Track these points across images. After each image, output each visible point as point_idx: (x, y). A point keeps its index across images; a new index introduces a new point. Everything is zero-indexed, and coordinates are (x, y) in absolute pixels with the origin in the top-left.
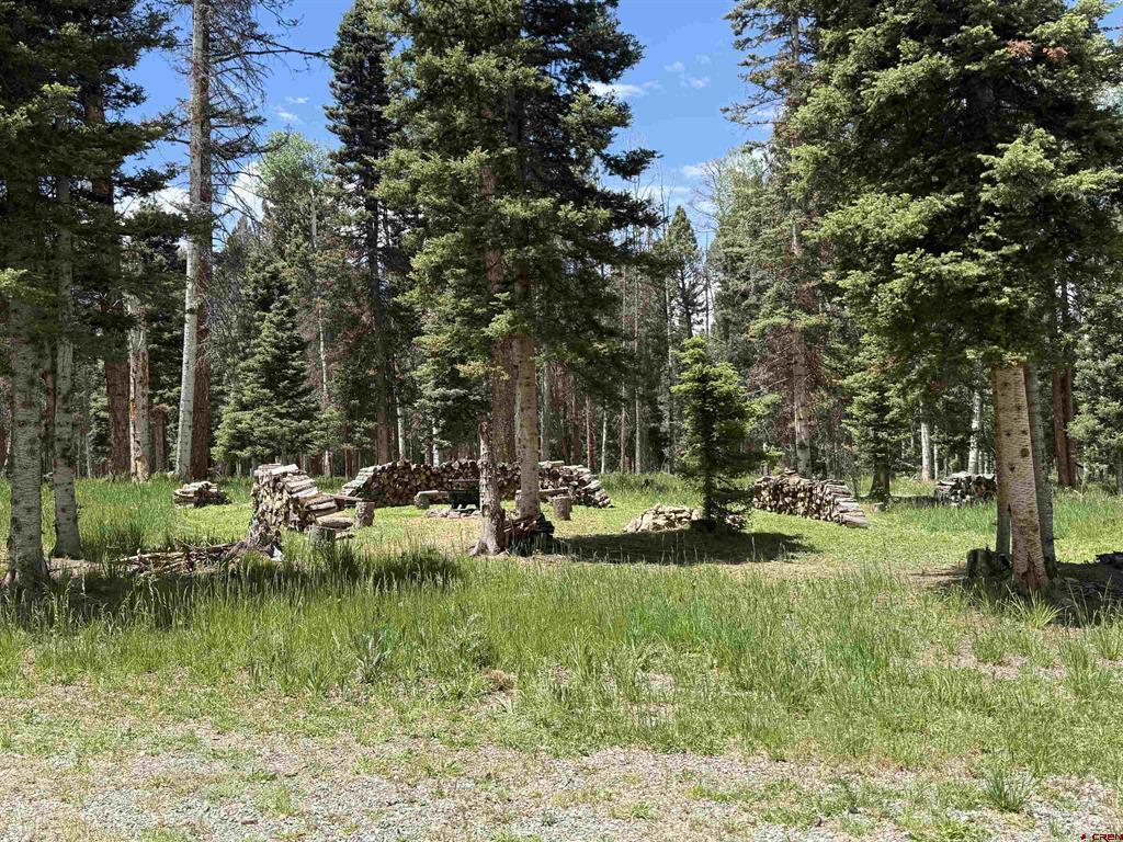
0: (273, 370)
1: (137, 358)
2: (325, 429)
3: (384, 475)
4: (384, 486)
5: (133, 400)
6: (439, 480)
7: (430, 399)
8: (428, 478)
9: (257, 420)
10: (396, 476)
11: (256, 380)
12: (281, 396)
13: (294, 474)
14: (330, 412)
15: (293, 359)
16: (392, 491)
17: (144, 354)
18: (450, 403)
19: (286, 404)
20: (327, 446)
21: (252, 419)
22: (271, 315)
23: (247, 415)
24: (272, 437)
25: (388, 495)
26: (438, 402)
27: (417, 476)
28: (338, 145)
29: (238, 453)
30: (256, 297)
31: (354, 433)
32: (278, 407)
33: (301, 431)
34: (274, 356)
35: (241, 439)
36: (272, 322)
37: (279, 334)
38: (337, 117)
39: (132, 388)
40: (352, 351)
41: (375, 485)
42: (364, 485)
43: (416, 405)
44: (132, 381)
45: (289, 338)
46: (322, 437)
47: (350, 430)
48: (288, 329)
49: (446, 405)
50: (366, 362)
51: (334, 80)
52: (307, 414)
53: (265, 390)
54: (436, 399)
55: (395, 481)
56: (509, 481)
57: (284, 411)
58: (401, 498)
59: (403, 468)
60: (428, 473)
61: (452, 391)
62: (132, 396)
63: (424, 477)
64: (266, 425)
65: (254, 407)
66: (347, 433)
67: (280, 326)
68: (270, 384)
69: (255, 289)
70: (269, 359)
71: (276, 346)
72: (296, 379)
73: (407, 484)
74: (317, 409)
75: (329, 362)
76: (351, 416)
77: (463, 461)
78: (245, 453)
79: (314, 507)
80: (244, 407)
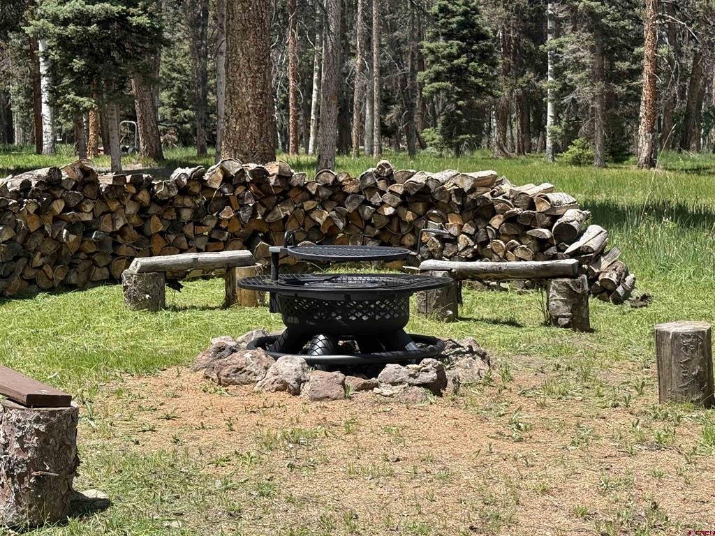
3: (30, 205)
4: (29, 234)
6: (172, 215)
7: (55, 19)
8: (143, 211)
10: (58, 206)
16: (50, 248)
18: (93, 28)
25: (38, 261)
26: (71, 27)
27: (114, 206)
43: (28, 30)
49: (86, 31)
54: (66, 22)
55: (57, 219)
56: (348, 217)
58: (72, 266)
59: (80, 185)
60: (144, 196)
61: (98, 6)
63: (131, 209)
73: (89, 227)
77: (234, 167)
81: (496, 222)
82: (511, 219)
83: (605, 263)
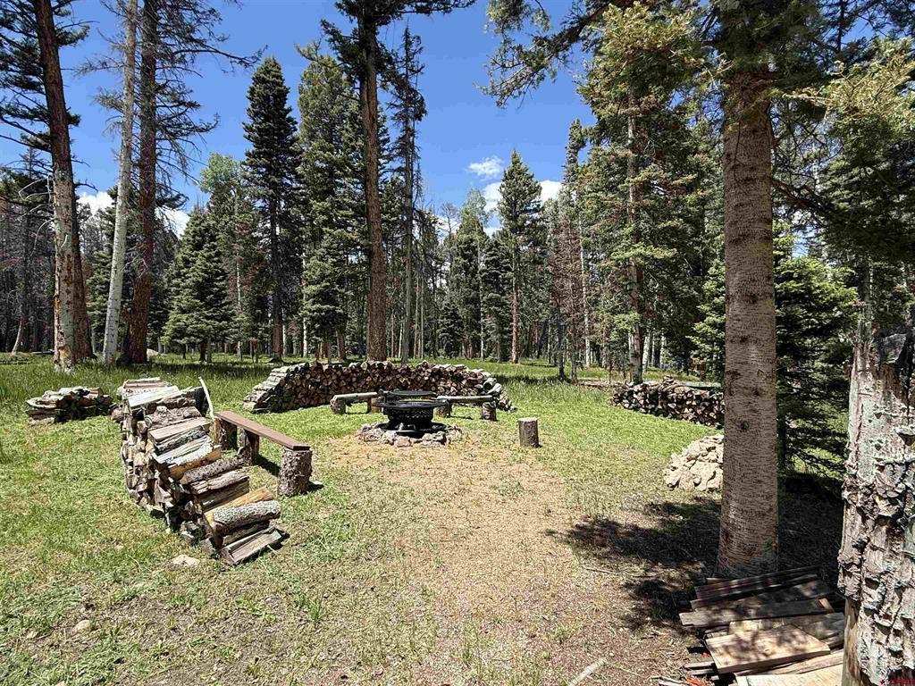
0: (204, 288)
1: (62, 259)
2: (239, 328)
3: (297, 376)
4: (297, 387)
5: (58, 296)
6: (349, 380)
7: (310, 311)
8: (339, 379)
9: (191, 320)
10: (308, 376)
11: (191, 294)
12: (208, 305)
13: (170, 406)
14: (242, 317)
15: (217, 281)
16: (304, 391)
17: (69, 256)
18: (323, 314)
19: (211, 310)
20: (240, 339)
21: (187, 319)
22: (202, 251)
23: (185, 316)
24: (201, 331)
25: (300, 396)
26: (315, 313)
27: (328, 376)
28: (251, 148)
29: (178, 341)
30: (194, 241)
31: (258, 330)
32: (205, 312)
33: (221, 329)
34: (204, 278)
35: (180, 332)
36: (204, 256)
37: (208, 264)
38: (252, 130)
39: (57, 285)
40: (257, 279)
41: (288, 387)
42: (276, 387)
44: (57, 279)
45: (215, 267)
46: (236, 333)
47: (256, 329)
48: (214, 262)
49: (320, 315)
50: (267, 285)
51: (250, 107)
52: (226, 318)
53: (197, 301)
54: (314, 311)
55: (308, 381)
56: (412, 381)
57: (210, 314)
58: (312, 398)
59: (316, 369)
60: (339, 373)
61: (325, 306)
62: (57, 292)
63: (334, 377)
64: (197, 324)
65: (190, 312)
66: (253, 331)
67: (209, 259)
68: (201, 297)
69: (194, 237)
70: (200, 280)
71: (205, 272)
72: (220, 295)
73: (319, 384)
74: (233, 314)
75: (242, 284)
76: (256, 320)
77: (372, 362)
78: (183, 341)
79: (201, 488)
80: (183, 311)
81: (464, 382)
82: (469, 381)
83: (501, 396)
